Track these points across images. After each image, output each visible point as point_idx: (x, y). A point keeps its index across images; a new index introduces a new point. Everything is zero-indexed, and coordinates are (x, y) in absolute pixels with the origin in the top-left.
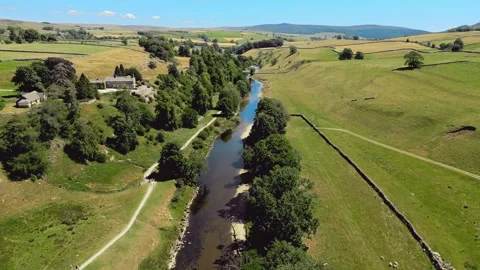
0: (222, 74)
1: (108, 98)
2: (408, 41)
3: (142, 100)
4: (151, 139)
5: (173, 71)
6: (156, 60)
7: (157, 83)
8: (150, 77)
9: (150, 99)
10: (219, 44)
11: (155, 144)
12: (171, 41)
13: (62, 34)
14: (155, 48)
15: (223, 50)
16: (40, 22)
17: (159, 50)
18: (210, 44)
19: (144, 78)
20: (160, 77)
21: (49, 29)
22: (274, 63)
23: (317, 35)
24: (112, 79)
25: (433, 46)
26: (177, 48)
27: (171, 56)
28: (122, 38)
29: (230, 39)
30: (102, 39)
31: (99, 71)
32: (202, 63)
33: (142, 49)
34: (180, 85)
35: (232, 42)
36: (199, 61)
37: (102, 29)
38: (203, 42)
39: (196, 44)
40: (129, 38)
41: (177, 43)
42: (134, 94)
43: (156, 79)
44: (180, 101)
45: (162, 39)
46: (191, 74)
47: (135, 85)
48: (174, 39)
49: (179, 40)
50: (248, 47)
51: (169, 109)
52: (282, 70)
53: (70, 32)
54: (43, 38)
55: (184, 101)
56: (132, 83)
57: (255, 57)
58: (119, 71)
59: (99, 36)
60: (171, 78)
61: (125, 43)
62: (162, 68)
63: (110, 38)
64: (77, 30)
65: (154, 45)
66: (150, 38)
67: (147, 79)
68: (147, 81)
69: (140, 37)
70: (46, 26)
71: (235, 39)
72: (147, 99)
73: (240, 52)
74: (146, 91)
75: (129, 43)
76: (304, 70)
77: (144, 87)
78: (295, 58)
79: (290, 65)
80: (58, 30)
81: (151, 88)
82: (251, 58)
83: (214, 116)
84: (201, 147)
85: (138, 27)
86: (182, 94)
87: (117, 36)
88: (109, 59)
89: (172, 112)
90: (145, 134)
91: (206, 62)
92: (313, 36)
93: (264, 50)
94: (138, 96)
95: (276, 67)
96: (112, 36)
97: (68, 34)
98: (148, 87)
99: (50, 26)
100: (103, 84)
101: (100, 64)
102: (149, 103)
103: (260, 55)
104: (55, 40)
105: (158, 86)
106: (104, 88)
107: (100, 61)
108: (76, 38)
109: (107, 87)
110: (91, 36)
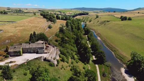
2: (139, 13)
3: (52, 65)
9: (58, 61)
10: (66, 14)
13: (13, 11)
14: (49, 17)
18: (62, 14)
20: (56, 35)
21: (9, 9)
22: (90, 21)
24: (27, 46)
28: (34, 12)
30: (26, 12)
33: (42, 17)
35: (69, 13)
36: (70, 23)
37: (27, 9)
38: (60, 13)
40: (36, 12)
42: (45, 60)
48: (51, 13)
50: (76, 15)
53: (16, 10)
59: (25, 12)
61: (35, 14)
63: (29, 12)
64: (19, 10)
66: (44, 13)
69: (40, 12)
70: (8, 8)
71: (70, 12)
72: (56, 63)
73: (74, 17)
75: (36, 15)
77: (51, 48)
78: (100, 20)
79: (99, 22)
80: (12, 10)
81: (55, 48)
85: (39, 9)
87: (32, 12)
88: (27, 24)
94: (49, 61)
96: (30, 11)
97: (15, 11)
98: (53, 47)
99: (9, 8)
100: (20, 52)
101: (21, 28)
102: (57, 66)
103: (83, 18)
104: (7, 13)
105: (57, 43)
106: (20, 55)
107: (21, 26)
108: (17, 12)
109: (23, 53)
110: (23, 12)
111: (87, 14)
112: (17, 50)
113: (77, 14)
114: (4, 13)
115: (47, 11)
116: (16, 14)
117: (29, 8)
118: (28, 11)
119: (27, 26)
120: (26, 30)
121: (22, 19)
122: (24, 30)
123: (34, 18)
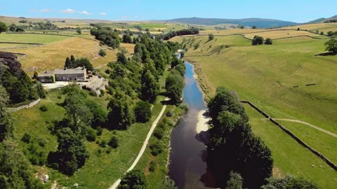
0: (163, 59)
1: (56, 94)
2: (298, 29)
3: (93, 94)
4: (103, 145)
5: (121, 59)
6: (105, 48)
7: (107, 72)
8: (100, 65)
9: (102, 92)
10: (151, 32)
11: (108, 152)
12: (115, 31)
13: (33, 26)
14: (104, 37)
15: (154, 37)
16: (18, 17)
17: (107, 39)
18: (143, 32)
19: (95, 67)
20: (110, 65)
21: (24, 22)
22: (196, 47)
23: (218, 26)
24: (62, 72)
25: (322, 34)
26: (121, 36)
27: (118, 43)
28: (77, 29)
29: (158, 29)
30: (63, 29)
31: (51, 61)
32: (145, 50)
33: (93, 37)
34: (128, 72)
35: (159, 31)
36: (142, 48)
37: (64, 22)
38: (138, 31)
39: (134, 33)
40: (83, 29)
41: (120, 33)
42: (84, 87)
43: (107, 68)
44: (131, 89)
45: (109, 29)
46: (137, 60)
47: (86, 76)
48: (117, 29)
49: (121, 30)
50: (173, 35)
51: (123, 107)
52: (205, 52)
53: (39, 24)
54: (12, 29)
55: (134, 89)
56: (82, 75)
57: (180, 42)
58: (70, 63)
59: (60, 27)
60: (120, 66)
61: (79, 32)
62: (112, 55)
63: (69, 28)
64: (45, 22)
65: (103, 35)
66: (99, 28)
67: (98, 68)
68: (98, 71)
69: (92, 27)
70: (22, 20)
71: (161, 29)
72: (98, 93)
73: (166, 38)
74: (97, 83)
75: (82, 33)
76: (226, 53)
77: (95, 78)
78: (215, 44)
79: (211, 49)
80: (31, 23)
81: (102, 79)
82: (177, 43)
83: (164, 103)
84: (160, 152)
85: (91, 20)
86: (132, 82)
87: (74, 27)
88: (62, 47)
89: (126, 110)
90: (97, 139)
91: (148, 49)
92: (216, 26)
93: (187, 37)
94: (89, 89)
95: (198, 50)
96: (71, 27)
97: (38, 26)
98: (99, 77)
99: (25, 20)
100: (52, 77)
101: (53, 53)
102: (100, 96)
103: (184, 40)
104: (23, 31)
105: (108, 75)
106: (52, 82)
107: (54, 51)
108: (41, 29)
109: (56, 80)
110: (55, 27)
111: (196, 32)
112: (49, 75)
113: (173, 32)
114: (17, 31)
115: (107, 26)
116: (42, 32)
117: (69, 20)
118: (67, 27)
119: (62, 51)
120: (62, 56)
121: (53, 41)
122: (58, 56)
123: (76, 38)
